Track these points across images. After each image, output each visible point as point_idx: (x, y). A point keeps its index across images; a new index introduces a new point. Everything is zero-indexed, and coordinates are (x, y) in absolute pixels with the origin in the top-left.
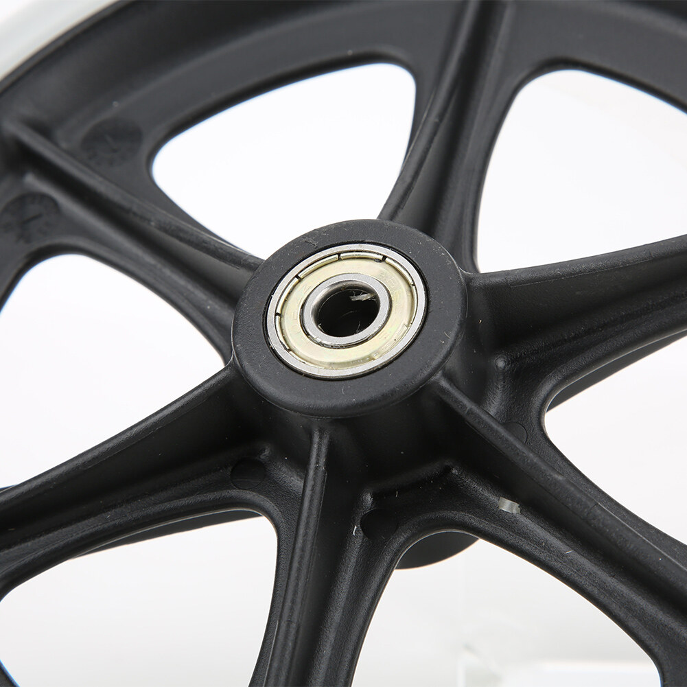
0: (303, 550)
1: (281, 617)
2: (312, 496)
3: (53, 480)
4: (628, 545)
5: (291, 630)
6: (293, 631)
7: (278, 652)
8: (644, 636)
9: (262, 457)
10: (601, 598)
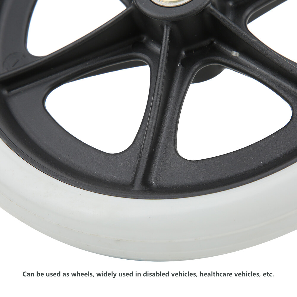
0: (162, 69)
1: (154, 92)
2: (164, 50)
3: (67, 49)
4: (280, 63)
5: (158, 97)
6: (159, 97)
7: (154, 104)
8: (285, 96)
9: (143, 41)
10: (270, 84)
